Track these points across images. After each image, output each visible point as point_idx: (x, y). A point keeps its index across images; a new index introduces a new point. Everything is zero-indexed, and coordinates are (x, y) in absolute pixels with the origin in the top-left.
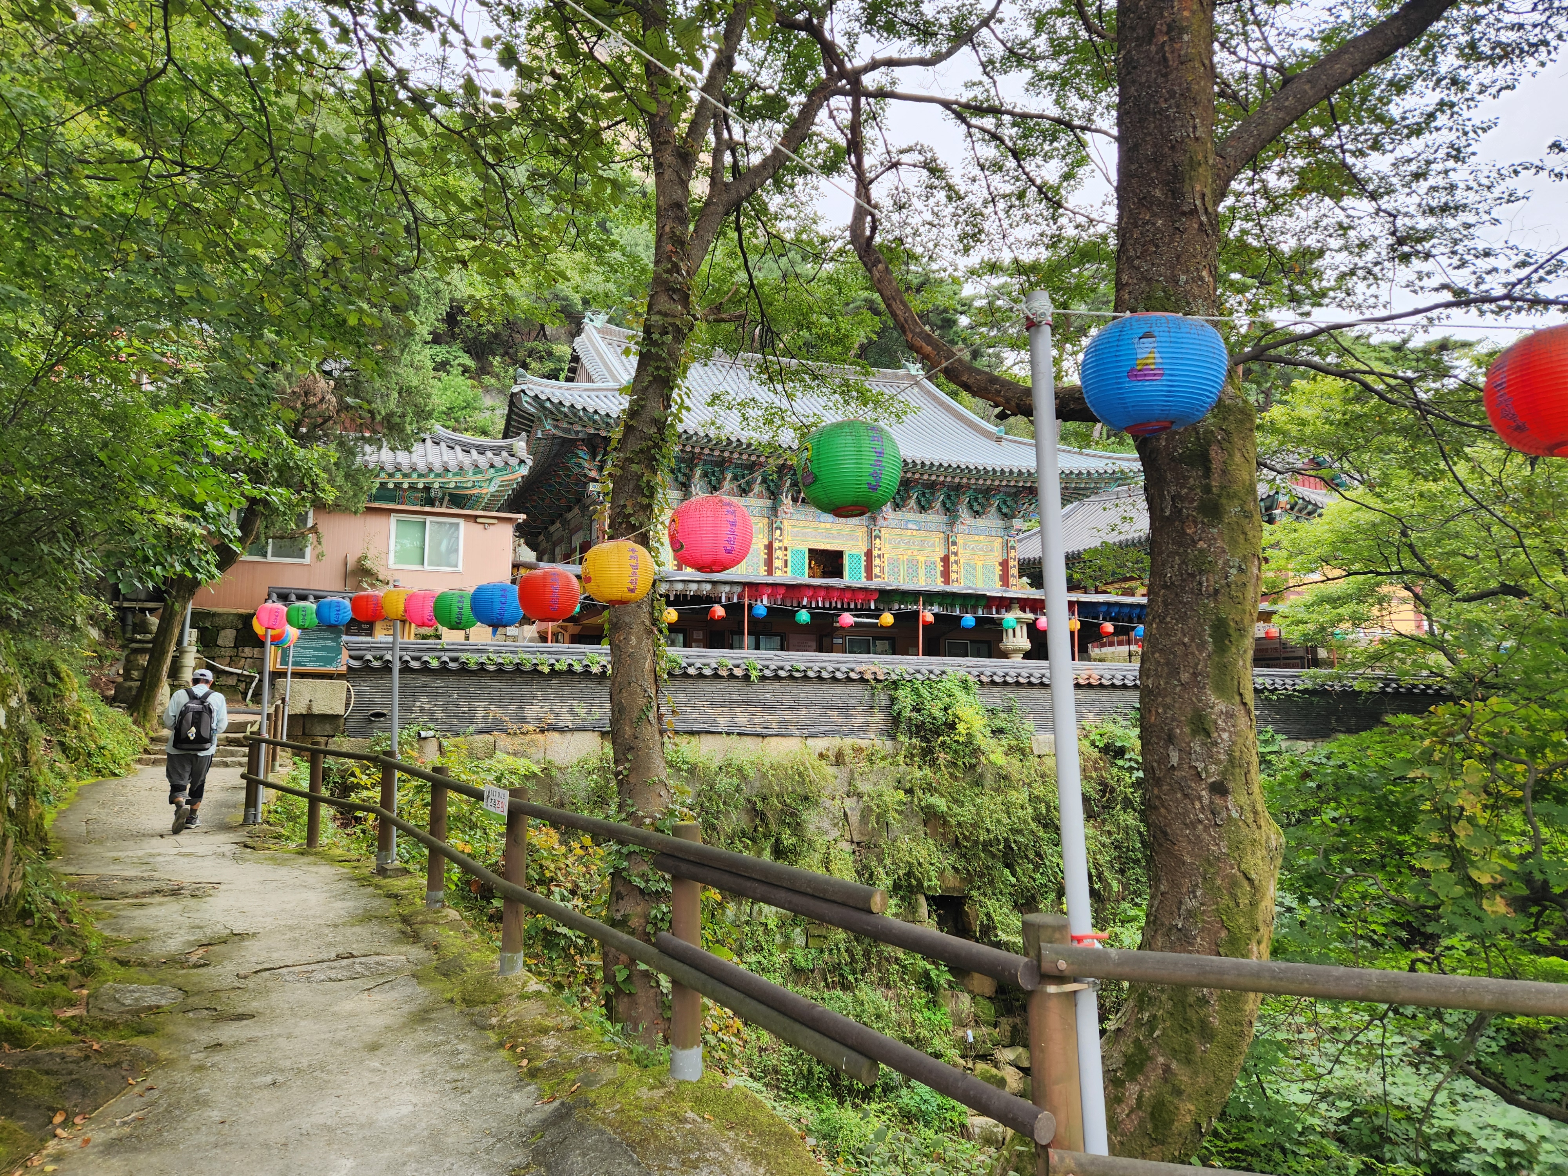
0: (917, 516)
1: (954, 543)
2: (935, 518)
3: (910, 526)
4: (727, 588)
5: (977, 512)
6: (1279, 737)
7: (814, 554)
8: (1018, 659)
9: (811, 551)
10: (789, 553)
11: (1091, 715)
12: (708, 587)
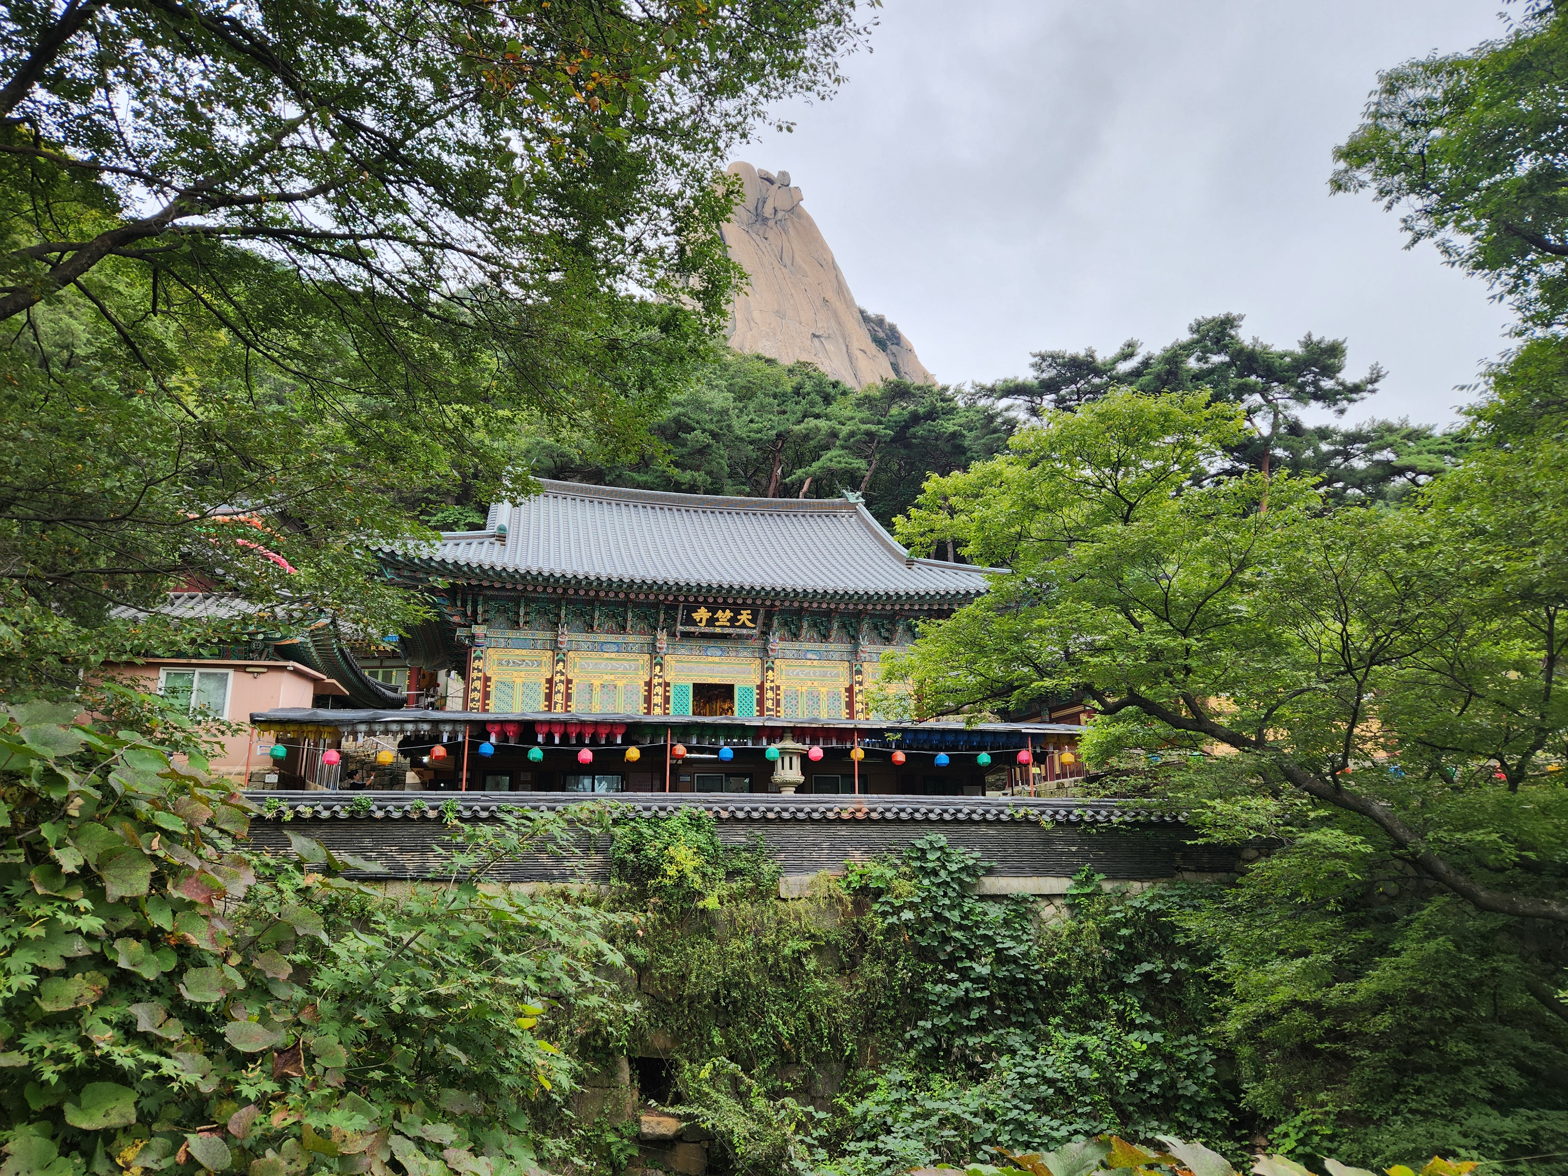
0: (816, 646)
1: (859, 672)
2: (838, 647)
3: (809, 656)
4: (448, 728)
5: (886, 639)
6: (1098, 877)
7: (699, 689)
8: (789, 793)
9: (695, 686)
10: (671, 689)
11: (857, 854)
12: (426, 727)
